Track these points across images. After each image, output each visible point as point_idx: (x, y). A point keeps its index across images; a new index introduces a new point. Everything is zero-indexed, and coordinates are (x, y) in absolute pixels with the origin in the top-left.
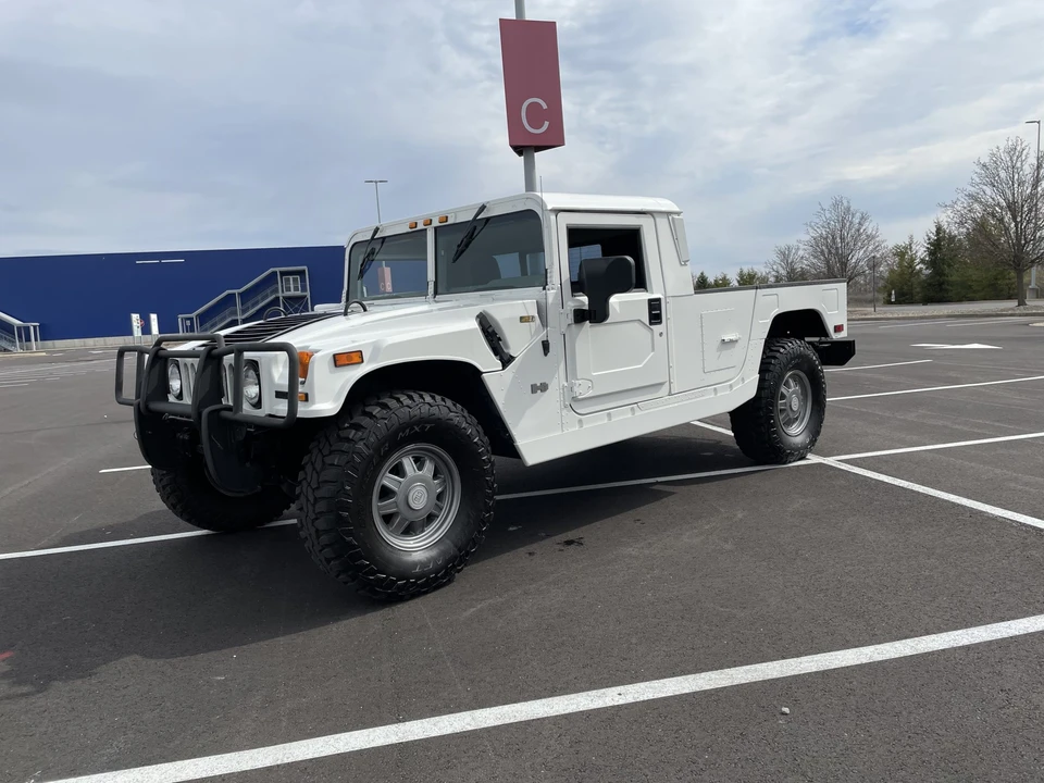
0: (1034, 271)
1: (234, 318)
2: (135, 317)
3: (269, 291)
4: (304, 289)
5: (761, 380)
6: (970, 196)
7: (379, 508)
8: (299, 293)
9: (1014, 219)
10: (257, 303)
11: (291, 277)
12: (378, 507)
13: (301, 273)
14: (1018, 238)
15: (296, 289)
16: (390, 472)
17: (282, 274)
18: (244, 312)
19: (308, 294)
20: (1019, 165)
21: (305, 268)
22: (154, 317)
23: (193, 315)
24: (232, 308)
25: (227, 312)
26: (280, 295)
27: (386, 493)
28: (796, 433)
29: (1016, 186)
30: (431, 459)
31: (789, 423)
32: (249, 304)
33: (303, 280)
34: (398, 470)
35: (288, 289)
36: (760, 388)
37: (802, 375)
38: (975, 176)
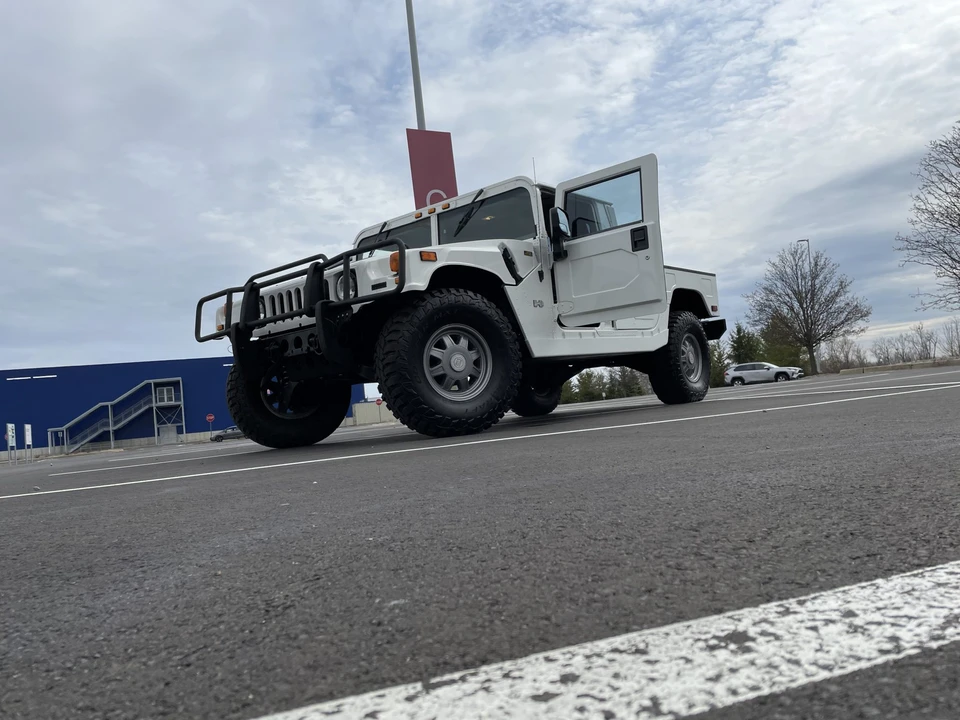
0: (823, 345)
1: (106, 429)
2: (11, 427)
3: (142, 402)
4: (178, 399)
5: (670, 332)
6: (765, 289)
7: (431, 372)
8: (173, 403)
9: (801, 306)
10: (130, 414)
11: (165, 389)
12: (429, 373)
13: (176, 384)
14: (806, 320)
15: (170, 399)
16: (435, 346)
17: (157, 385)
18: (115, 423)
19: (182, 403)
20: (800, 263)
21: (180, 379)
22: (28, 427)
23: (64, 428)
24: (105, 420)
25: (99, 424)
26: (154, 405)
27: (434, 361)
28: (695, 381)
29: (800, 281)
30: (465, 337)
31: (690, 372)
32: (122, 415)
33: (177, 390)
34: (441, 345)
35: (162, 400)
36: (670, 338)
37: (693, 337)
38: (768, 273)
